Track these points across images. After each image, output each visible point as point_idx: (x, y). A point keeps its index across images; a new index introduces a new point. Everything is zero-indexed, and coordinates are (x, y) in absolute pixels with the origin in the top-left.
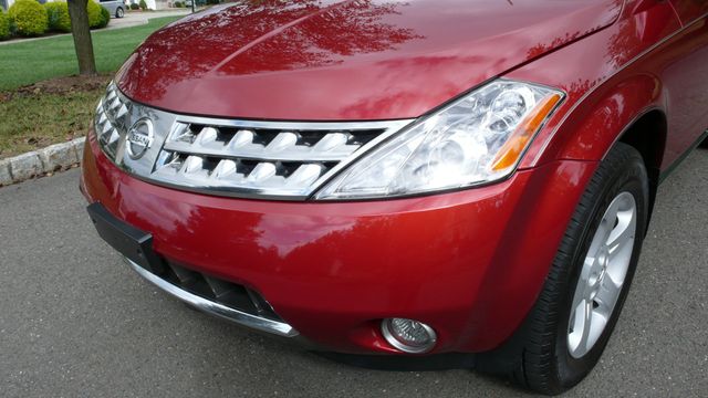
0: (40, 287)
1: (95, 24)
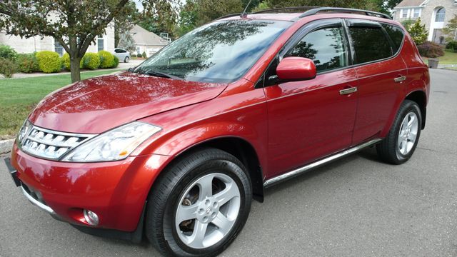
1: (109, 66)
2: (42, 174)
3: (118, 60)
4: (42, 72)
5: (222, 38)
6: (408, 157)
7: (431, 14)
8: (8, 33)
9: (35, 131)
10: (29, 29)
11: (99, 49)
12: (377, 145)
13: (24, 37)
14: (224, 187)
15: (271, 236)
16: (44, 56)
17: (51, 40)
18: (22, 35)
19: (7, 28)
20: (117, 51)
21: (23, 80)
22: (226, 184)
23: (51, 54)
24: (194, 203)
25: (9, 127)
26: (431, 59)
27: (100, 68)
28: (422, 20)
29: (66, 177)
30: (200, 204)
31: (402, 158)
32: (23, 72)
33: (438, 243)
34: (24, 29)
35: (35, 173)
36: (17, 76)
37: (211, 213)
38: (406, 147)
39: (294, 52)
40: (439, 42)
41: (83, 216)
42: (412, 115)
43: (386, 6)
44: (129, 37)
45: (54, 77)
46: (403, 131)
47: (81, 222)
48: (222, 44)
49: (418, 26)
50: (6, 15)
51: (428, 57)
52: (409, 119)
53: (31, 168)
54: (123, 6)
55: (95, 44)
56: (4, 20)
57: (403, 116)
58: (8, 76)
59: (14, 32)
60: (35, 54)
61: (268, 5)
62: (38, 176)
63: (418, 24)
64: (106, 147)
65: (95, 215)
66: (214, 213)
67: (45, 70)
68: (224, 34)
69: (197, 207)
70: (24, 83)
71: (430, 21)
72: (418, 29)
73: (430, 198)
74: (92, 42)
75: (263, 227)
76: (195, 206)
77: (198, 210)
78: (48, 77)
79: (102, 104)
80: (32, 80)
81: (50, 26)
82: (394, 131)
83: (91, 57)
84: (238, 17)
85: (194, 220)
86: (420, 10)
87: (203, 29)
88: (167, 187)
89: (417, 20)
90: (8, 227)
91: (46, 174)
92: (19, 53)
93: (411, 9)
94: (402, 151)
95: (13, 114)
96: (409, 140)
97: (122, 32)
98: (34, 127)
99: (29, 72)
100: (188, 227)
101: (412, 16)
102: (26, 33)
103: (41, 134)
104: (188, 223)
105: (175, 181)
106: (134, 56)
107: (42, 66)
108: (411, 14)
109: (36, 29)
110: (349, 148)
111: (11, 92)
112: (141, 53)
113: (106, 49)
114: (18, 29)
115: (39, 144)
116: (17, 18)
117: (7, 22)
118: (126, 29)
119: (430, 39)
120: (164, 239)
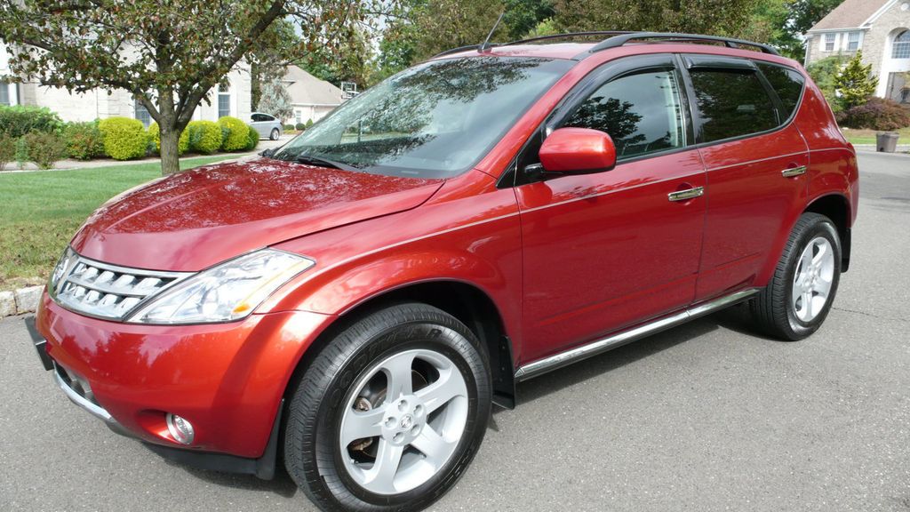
0: (22, 396)
1: (239, 146)
2: (93, 348)
3: (256, 134)
4: (110, 158)
5: (451, 90)
6: (814, 325)
7: (883, 43)
8: (44, 83)
9: (81, 265)
10: (84, 76)
11: (221, 114)
12: (751, 300)
13: (73, 90)
14: (435, 376)
15: (529, 474)
16: (115, 127)
17: (124, 95)
18: (70, 86)
19: (43, 74)
20: (255, 118)
21: (73, 174)
22: (440, 371)
23: (129, 123)
24: (378, 406)
25: (40, 263)
26: (883, 133)
27: (222, 150)
28: (864, 55)
29: (136, 354)
30: (389, 407)
31: (801, 328)
32: (73, 157)
33: (859, 493)
34: (74, 75)
35: (82, 346)
36: (62, 165)
37: (410, 426)
38: (809, 308)
39: (595, 118)
40: (900, 99)
41: (165, 426)
42: (822, 243)
43: (791, 28)
44: (279, 91)
45: (133, 168)
46: (803, 275)
47: (161, 438)
48: (451, 100)
49: (856, 68)
50: (40, 49)
51: (877, 129)
52: (816, 250)
53: (73, 337)
54: (263, 30)
55: (209, 103)
56: (38, 58)
57: (802, 245)
58: (45, 165)
59: (55, 82)
60: (97, 122)
61: (556, 26)
62: (86, 352)
63: (857, 62)
64: (211, 296)
65: (188, 426)
66: (415, 426)
67: (115, 154)
68: (455, 82)
69: (383, 414)
70: (74, 180)
71: (880, 58)
72: (857, 74)
73: (852, 406)
74: (202, 101)
75: (516, 457)
76: (378, 411)
77: (385, 418)
78: (121, 167)
79: (215, 215)
80: (90, 174)
81: (125, 69)
82: (782, 274)
83: (204, 130)
84: (475, 52)
85: (376, 440)
86: (861, 35)
87: (414, 72)
88: (323, 374)
89: (855, 56)
90: (31, 449)
91: (100, 349)
92: (66, 122)
93: (842, 34)
94: (802, 314)
95: (49, 237)
96: (815, 293)
97: (267, 81)
98: (81, 259)
99: (84, 159)
100: (365, 452)
101: (845, 47)
102: (77, 83)
103: (93, 272)
104: (367, 445)
105: (340, 361)
106: (291, 127)
107: (111, 146)
108: (841, 44)
109: (94, 76)
110: (691, 307)
111: (48, 196)
112: (304, 122)
113: (233, 114)
114: (62, 76)
115: (88, 290)
116: (60, 55)
117: (43, 62)
118: (276, 75)
119: (881, 92)
120: (318, 472)
